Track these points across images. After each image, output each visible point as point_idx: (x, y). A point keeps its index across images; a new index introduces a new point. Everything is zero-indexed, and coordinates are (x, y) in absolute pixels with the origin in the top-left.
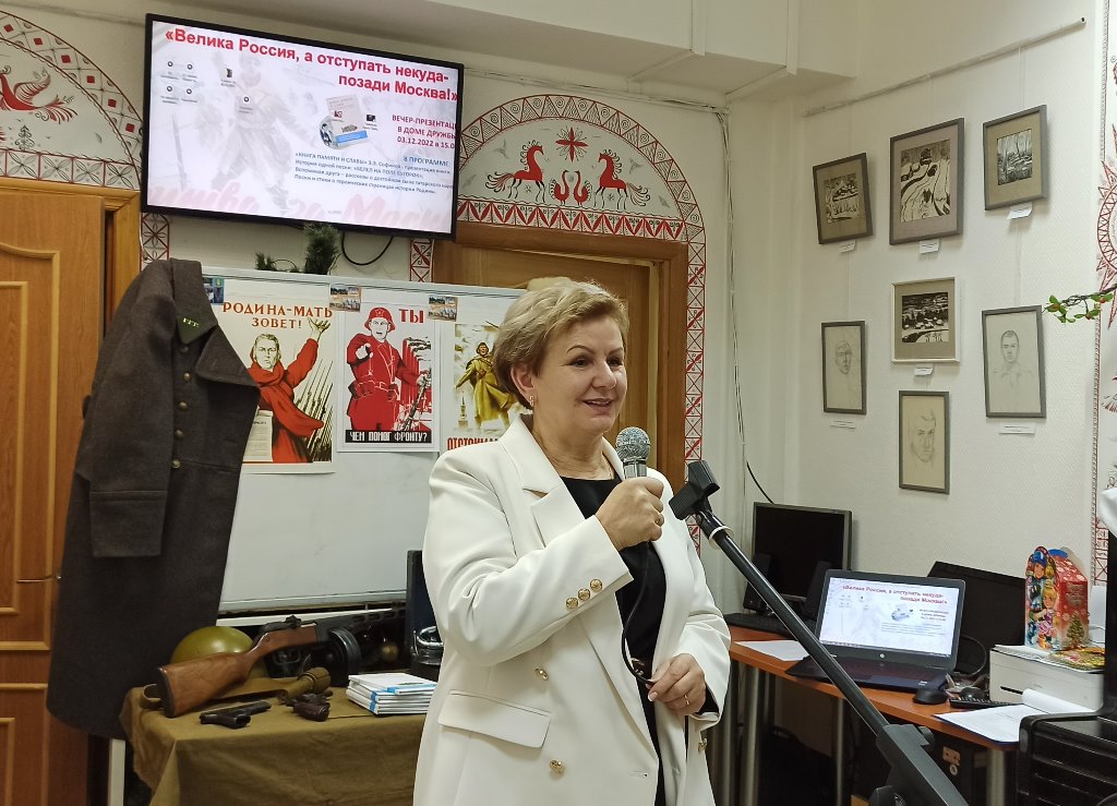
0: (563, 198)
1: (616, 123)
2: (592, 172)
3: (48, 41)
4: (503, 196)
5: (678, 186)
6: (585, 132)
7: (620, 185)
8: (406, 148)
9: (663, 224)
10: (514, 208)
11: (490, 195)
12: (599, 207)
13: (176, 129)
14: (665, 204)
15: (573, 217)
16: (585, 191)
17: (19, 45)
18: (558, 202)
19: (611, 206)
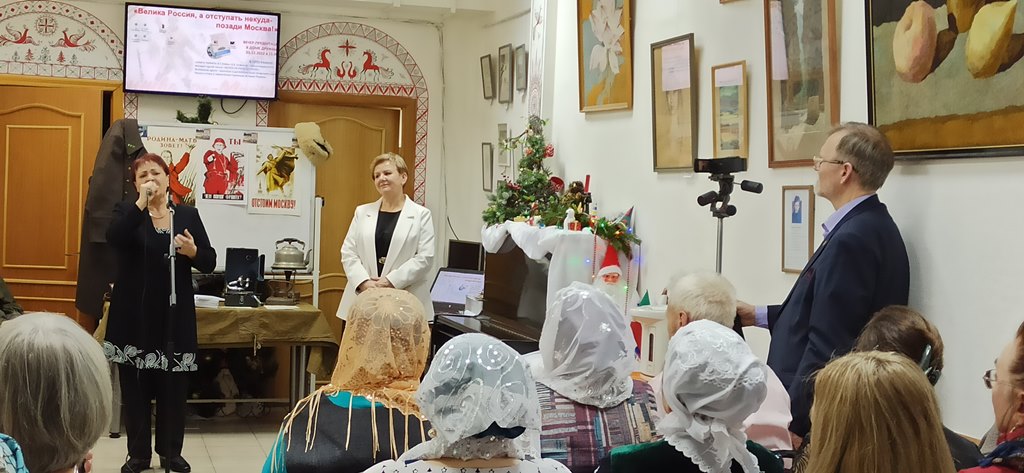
0: (342, 76)
1: (373, 35)
2: (359, 61)
3: (84, 15)
4: (307, 76)
5: (411, 67)
6: (354, 40)
7: (376, 68)
8: (251, 57)
9: (401, 88)
10: (314, 83)
11: (301, 76)
12: (363, 80)
13: (139, 54)
14: (403, 77)
15: (347, 87)
16: (355, 72)
17: (72, 18)
18: (339, 78)
19: (370, 80)
